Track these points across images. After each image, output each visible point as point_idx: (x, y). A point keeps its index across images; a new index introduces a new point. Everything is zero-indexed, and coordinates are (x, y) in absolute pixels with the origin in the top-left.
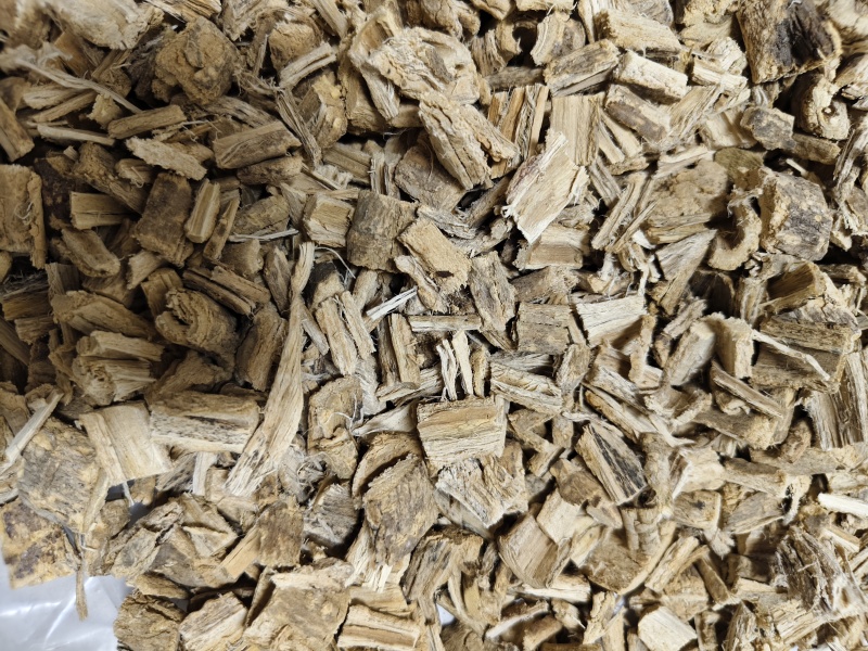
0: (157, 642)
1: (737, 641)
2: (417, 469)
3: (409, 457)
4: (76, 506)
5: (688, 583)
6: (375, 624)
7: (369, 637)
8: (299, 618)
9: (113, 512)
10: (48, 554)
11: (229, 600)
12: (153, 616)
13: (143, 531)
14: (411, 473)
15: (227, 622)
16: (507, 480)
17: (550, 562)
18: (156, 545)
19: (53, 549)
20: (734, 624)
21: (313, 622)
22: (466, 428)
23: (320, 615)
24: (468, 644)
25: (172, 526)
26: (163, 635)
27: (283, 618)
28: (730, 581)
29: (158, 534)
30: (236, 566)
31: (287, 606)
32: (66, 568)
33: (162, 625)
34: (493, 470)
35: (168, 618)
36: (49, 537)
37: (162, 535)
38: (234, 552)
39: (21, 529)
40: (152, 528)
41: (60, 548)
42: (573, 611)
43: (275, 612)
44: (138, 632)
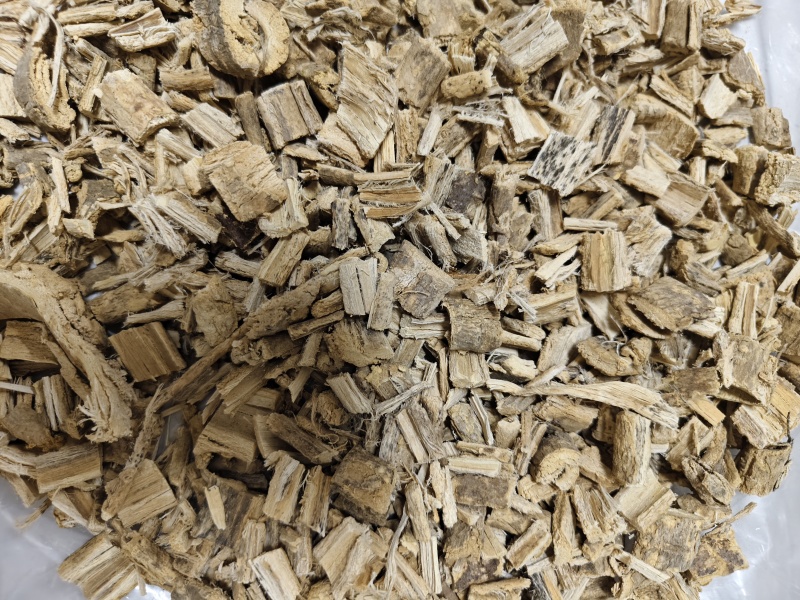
0: (773, 464)
1: (725, 44)
2: (643, 296)
3: (633, 303)
4: (692, 526)
5: (685, 83)
6: (741, 314)
7: (750, 317)
8: (753, 368)
9: (688, 505)
10: (724, 544)
11: (737, 417)
12: (754, 470)
13: (704, 483)
14: (648, 299)
15: (752, 416)
16: (637, 225)
17: (687, 188)
18: (713, 473)
19: (719, 542)
20: (711, 46)
21: (754, 358)
22: (605, 257)
23: (749, 353)
24: (738, 245)
25: (701, 465)
26: (768, 460)
27: (754, 379)
28: (686, 52)
29: (706, 472)
30: (716, 416)
31: (746, 377)
32: (730, 532)
33: (760, 462)
34: (634, 236)
35: (754, 460)
36: (711, 545)
37: (706, 470)
38: (706, 418)
39: (709, 563)
40: (701, 477)
41: (718, 536)
42: (713, 170)
43: (751, 385)
44: (766, 478)
